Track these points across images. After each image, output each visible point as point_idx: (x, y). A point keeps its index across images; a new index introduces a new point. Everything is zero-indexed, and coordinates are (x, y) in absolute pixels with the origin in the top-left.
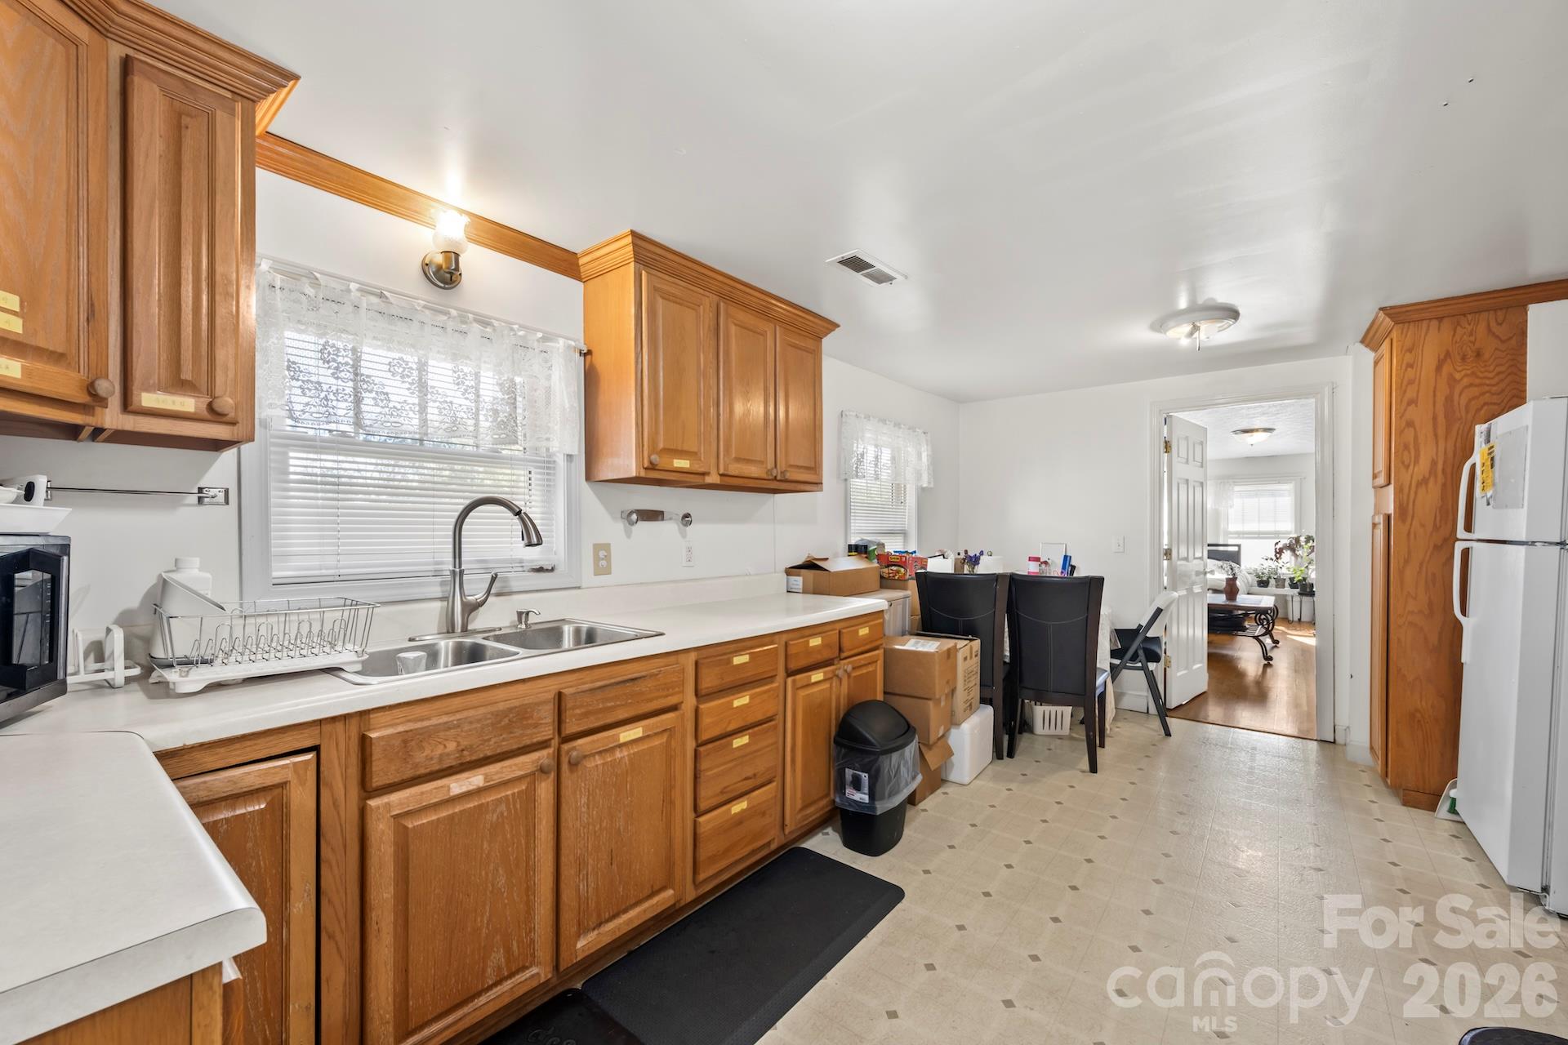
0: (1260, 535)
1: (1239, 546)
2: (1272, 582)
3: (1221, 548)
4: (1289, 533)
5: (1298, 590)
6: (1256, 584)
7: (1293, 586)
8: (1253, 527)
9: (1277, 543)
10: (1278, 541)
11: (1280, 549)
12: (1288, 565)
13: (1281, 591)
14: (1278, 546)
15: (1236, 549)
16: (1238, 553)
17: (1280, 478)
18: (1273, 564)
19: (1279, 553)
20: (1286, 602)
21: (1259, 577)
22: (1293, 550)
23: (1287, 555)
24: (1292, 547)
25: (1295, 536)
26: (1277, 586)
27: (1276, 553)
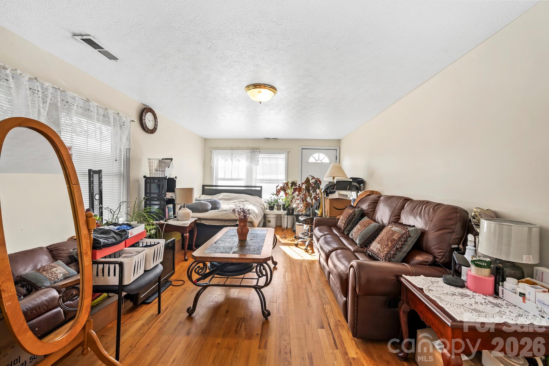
0: (270, 181)
1: (261, 187)
2: (276, 207)
3: (253, 188)
4: (283, 180)
5: (286, 211)
6: (268, 208)
7: (284, 209)
8: (267, 177)
9: (277, 187)
10: (277, 185)
11: (279, 189)
12: (282, 198)
13: (279, 212)
14: (278, 188)
15: (259, 189)
16: (261, 191)
17: (279, 151)
18: (275, 197)
19: (278, 192)
20: (281, 217)
21: (269, 204)
22: (285, 191)
23: (282, 193)
24: (284, 189)
25: (285, 182)
26: (278, 209)
27: (277, 192)
